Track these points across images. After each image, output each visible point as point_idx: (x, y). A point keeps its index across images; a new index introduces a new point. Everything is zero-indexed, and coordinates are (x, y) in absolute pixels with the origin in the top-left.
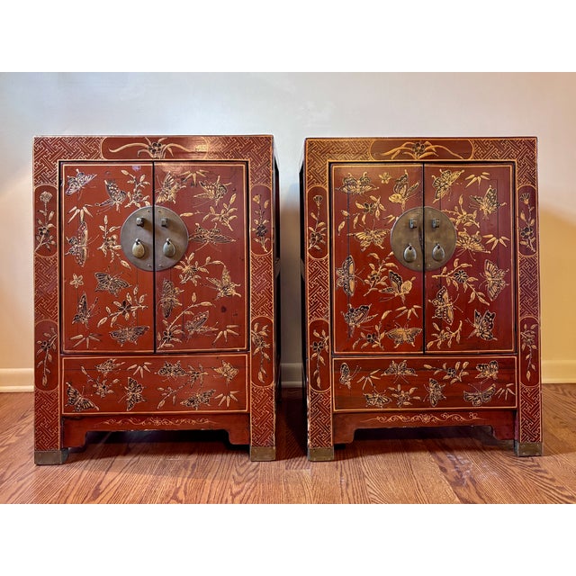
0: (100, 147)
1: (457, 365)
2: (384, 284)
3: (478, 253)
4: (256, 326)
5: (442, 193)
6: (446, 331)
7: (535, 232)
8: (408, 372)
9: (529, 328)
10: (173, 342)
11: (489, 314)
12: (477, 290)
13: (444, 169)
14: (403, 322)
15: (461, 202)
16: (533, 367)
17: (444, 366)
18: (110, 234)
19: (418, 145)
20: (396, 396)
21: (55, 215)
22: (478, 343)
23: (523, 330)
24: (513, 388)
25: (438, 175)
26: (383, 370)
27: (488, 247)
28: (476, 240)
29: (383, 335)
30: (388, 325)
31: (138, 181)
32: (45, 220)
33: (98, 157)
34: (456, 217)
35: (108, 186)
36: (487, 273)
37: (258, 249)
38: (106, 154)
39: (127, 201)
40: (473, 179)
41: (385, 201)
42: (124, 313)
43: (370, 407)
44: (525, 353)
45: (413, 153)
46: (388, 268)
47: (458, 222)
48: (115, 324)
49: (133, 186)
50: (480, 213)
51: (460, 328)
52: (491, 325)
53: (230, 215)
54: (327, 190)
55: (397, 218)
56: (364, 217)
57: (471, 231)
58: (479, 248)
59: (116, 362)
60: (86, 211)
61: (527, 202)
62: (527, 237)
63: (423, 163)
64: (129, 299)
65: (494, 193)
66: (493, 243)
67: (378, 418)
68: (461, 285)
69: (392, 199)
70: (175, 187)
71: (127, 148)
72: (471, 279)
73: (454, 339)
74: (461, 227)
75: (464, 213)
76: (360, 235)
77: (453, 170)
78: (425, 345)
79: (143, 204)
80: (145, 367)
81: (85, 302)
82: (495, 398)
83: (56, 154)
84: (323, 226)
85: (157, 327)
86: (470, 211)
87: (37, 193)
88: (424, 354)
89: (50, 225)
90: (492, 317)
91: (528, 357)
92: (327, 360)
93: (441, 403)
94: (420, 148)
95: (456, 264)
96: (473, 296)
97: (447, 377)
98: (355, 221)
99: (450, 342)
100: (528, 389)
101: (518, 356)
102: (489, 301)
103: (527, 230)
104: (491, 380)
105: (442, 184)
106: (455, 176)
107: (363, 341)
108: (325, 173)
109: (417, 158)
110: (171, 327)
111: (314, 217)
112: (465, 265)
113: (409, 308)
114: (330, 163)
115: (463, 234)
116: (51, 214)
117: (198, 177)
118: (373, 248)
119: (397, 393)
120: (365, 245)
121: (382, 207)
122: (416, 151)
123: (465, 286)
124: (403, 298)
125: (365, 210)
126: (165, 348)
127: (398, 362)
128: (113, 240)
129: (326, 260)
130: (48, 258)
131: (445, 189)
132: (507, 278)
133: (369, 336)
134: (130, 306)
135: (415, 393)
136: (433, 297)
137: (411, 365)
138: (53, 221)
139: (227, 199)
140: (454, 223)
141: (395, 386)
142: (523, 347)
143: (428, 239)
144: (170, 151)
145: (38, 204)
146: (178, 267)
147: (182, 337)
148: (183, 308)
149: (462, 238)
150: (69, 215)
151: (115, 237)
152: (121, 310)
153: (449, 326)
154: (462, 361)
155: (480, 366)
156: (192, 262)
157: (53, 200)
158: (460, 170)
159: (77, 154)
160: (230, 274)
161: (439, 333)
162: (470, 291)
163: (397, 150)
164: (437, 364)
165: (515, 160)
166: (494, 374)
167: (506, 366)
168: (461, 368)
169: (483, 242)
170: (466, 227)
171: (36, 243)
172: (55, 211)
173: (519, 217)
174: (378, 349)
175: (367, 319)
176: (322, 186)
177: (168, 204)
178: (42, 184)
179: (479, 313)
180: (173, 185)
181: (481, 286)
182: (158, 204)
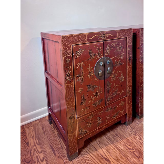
0: (86, 38)
4: (129, 88)
10: (110, 101)
18: (91, 70)
21: (72, 67)
31: (99, 49)
32: (68, 70)
33: (86, 41)
35: (89, 52)
37: (129, 65)
38: (88, 40)
39: (96, 57)
42: (96, 97)
48: (94, 101)
49: (98, 51)
53: (123, 55)
59: (94, 114)
60: (83, 63)
64: (98, 91)
70: (110, 49)
71: (95, 37)
79: (101, 57)
80: (102, 111)
81: (84, 97)
83: (71, 42)
84: (143, 55)
85: (106, 97)
87: (65, 60)
89: (70, 72)
110: (109, 96)
116: (70, 67)
117: (116, 45)
126: (108, 103)
128: (92, 72)
130: (70, 85)
134: (98, 93)
138: (71, 70)
139: (122, 51)
144: (108, 36)
145: (65, 65)
146: (111, 76)
147: (112, 98)
148: (112, 89)
150: (76, 66)
151: (92, 71)
152: (95, 95)
156: (114, 73)
157: (70, 61)
159: (78, 41)
160: (123, 74)
171: (66, 80)
172: (71, 66)
177: (108, 56)
178: (66, 56)
180: (109, 49)
182: (105, 56)
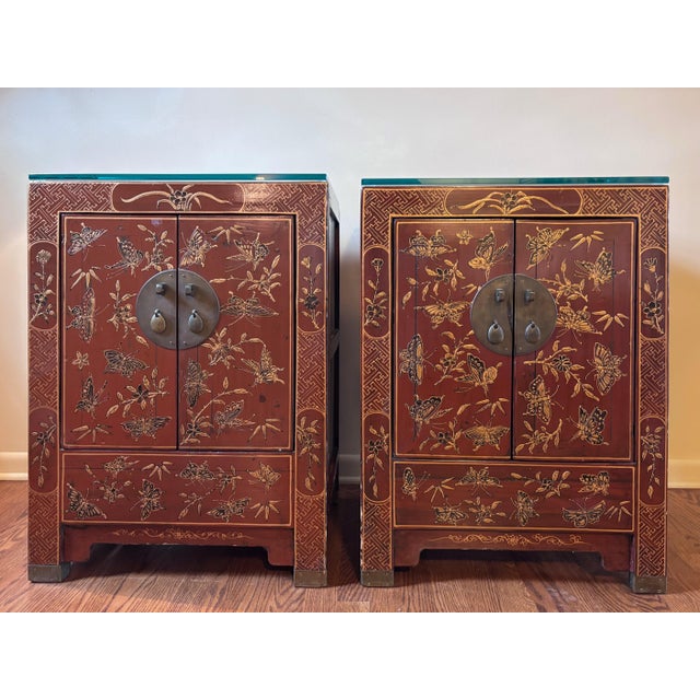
0: (111, 196)
1: (555, 475)
2: (461, 370)
3: (586, 335)
4: (303, 420)
5: (538, 258)
6: (541, 431)
7: (663, 308)
8: (490, 482)
9: (652, 432)
10: (198, 437)
11: (598, 412)
12: (583, 381)
13: (541, 227)
14: (485, 419)
15: (564, 268)
16: (657, 481)
17: (538, 476)
18: (123, 304)
19: (508, 196)
20: (474, 511)
21: (54, 279)
22: (583, 447)
23: (644, 433)
24: (629, 507)
26: (457, 479)
27: (599, 326)
28: (583, 318)
29: (458, 435)
30: (465, 422)
31: (158, 239)
32: (42, 284)
33: (108, 208)
34: (557, 287)
35: (121, 245)
36: (597, 360)
37: (308, 325)
38: (118, 205)
39: (145, 263)
40: (581, 239)
41: (464, 267)
42: (140, 401)
43: (440, 523)
44: (645, 463)
45: (501, 206)
46: (467, 350)
47: (559, 293)
48: (128, 413)
49: (152, 244)
50: (589, 283)
51: (559, 429)
52: (601, 426)
53: (273, 281)
54: (389, 252)
55: (480, 288)
56: (436, 286)
57: (576, 305)
58: (587, 328)
59: (128, 461)
60: (94, 274)
61: (653, 269)
62: (652, 314)
63: (515, 219)
64: (147, 383)
65: (608, 257)
66: (606, 321)
67: (451, 537)
68: (562, 375)
69: (473, 264)
70: (204, 246)
71: (144, 197)
72: (576, 367)
73: (551, 442)
74: (563, 301)
75: (568, 283)
76: (431, 309)
77: (555, 228)
78: (512, 448)
79: (164, 267)
80: (164, 467)
81: (91, 386)
82: (604, 518)
83: (55, 204)
84: (383, 297)
85: (180, 418)
86: (575, 280)
87: (33, 252)
88: (512, 459)
89: (49, 291)
90: (603, 416)
91: (650, 468)
92: (386, 462)
93: (532, 521)
94: (510, 200)
95: (555, 346)
96: (577, 388)
97: (540, 489)
98: (425, 291)
99: (546, 446)
100: (649, 508)
101: (636, 466)
102: (598, 396)
103: (652, 306)
104: (600, 496)
105: (539, 246)
106: (557, 235)
107: (433, 442)
108: (386, 231)
109: (506, 212)
110: (197, 418)
111: (372, 285)
112: (567, 349)
113: (492, 401)
114: (393, 219)
115: (566, 309)
116: (50, 278)
117: (233, 234)
118: (447, 325)
119: (476, 507)
120: (437, 321)
121: (460, 274)
122: (506, 203)
123: (568, 375)
124: (486, 388)
125: (438, 278)
126: (189, 444)
127: (478, 468)
128: (126, 310)
129: (387, 339)
130: (46, 331)
131: (543, 252)
132: (624, 367)
133: (441, 435)
134: (147, 391)
135: (498, 508)
136: (525, 389)
137: (493, 472)
138: (52, 286)
139: (267, 262)
140: (555, 295)
141: (473, 498)
142: (644, 455)
143: (518, 315)
144: (198, 201)
145: (34, 266)
146: (206, 345)
147: (211, 431)
148: (212, 396)
149: (565, 315)
150: (71, 279)
151: (129, 307)
152: (136, 396)
153: (545, 425)
154: (561, 471)
155: (585, 477)
156: (224, 340)
157: (52, 260)
158: (564, 227)
159: (82, 204)
160: (271, 355)
161: (531, 434)
162: (573, 382)
163: (481, 202)
164: (529, 473)
165: (639, 216)
166: (604, 488)
167: (620, 480)
168: (559, 478)
169: (593, 320)
170: (570, 300)
171: (32, 312)
172: (54, 274)
173: (643, 289)
174: (452, 451)
175: (439, 414)
176: (383, 247)
177: (195, 267)
178: (39, 241)
179: (585, 411)
180: (201, 244)
181: (588, 375)
182: (183, 267)
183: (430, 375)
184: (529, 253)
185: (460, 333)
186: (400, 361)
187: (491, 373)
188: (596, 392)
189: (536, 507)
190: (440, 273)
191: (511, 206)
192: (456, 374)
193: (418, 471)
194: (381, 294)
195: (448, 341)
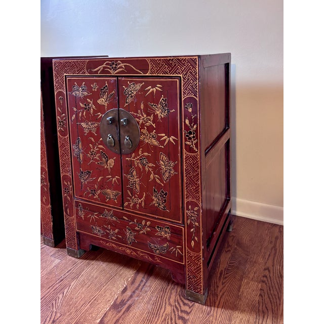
1: (143, 222)
2: (98, 158)
3: (155, 147)
5: (129, 100)
6: (135, 197)
7: (197, 135)
8: (114, 219)
9: (192, 209)
11: (163, 192)
12: (155, 174)
13: (131, 81)
14: (110, 185)
15: (142, 106)
16: (196, 239)
17: (135, 221)
19: (113, 64)
20: (108, 232)
22: (155, 210)
23: (188, 209)
24: (181, 249)
25: (127, 86)
26: (101, 213)
27: (162, 142)
28: (153, 137)
29: (99, 191)
30: (102, 187)
34: (139, 118)
36: (162, 162)
40: (150, 89)
41: (95, 103)
43: (94, 234)
44: (190, 227)
45: (110, 69)
46: (100, 148)
47: (141, 121)
50: (156, 116)
51: (144, 198)
52: (165, 200)
54: (65, 93)
55: (103, 115)
56: (85, 113)
57: (150, 129)
58: (156, 143)
61: (190, 110)
62: (190, 139)
63: (117, 76)
65: (165, 101)
66: (165, 140)
67: (101, 242)
68: (144, 168)
69: (99, 101)
72: (151, 165)
73: (140, 204)
74: (143, 126)
75: (145, 116)
76: (84, 125)
77: (137, 82)
78: (123, 204)
82: (168, 252)
84: (64, 116)
86: (149, 114)
88: (123, 209)
90: (166, 194)
91: (192, 230)
92: (71, 199)
93: (133, 244)
94: (114, 66)
95: (140, 152)
96: (152, 176)
97: (137, 228)
98: (80, 115)
99: (138, 206)
100: (192, 253)
101: (184, 227)
102: (163, 183)
103: (190, 133)
104: (165, 240)
105: (130, 93)
106: (138, 87)
107: (89, 193)
108: (63, 82)
109: (113, 73)
111: (59, 110)
112: (146, 154)
113: (113, 177)
114: (66, 76)
115: (145, 131)
118: (90, 134)
119: (108, 230)
120: (86, 131)
121: (94, 107)
122: (112, 68)
123: (147, 169)
124: (109, 169)
125: (86, 109)
127: (109, 211)
129: (67, 138)
131: (132, 97)
132: (175, 168)
133: (92, 191)
135: (118, 233)
136: (127, 173)
137: (115, 214)
140: (138, 123)
141: (107, 225)
142: (189, 222)
143: (122, 132)
149: (144, 134)
153: (137, 194)
154: (147, 221)
155: (158, 227)
158: (141, 82)
161: (131, 198)
162: (149, 173)
163: (101, 67)
164: (131, 218)
165: (181, 75)
166: (168, 236)
167: (176, 232)
168: (146, 225)
169: (158, 139)
170: (146, 126)
173: (185, 122)
174: (96, 199)
175: (90, 179)
176: (62, 91)
179: (156, 190)
181: (157, 170)
183: (86, 159)
184: (125, 98)
185: (97, 139)
186: (73, 150)
187: (111, 162)
188: (161, 180)
189: (135, 237)
190: (86, 106)
191: (115, 69)
192: (96, 160)
193: (84, 206)
194: (63, 115)
195: (92, 143)
